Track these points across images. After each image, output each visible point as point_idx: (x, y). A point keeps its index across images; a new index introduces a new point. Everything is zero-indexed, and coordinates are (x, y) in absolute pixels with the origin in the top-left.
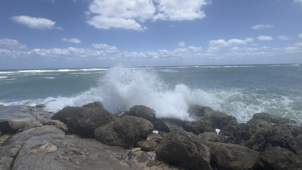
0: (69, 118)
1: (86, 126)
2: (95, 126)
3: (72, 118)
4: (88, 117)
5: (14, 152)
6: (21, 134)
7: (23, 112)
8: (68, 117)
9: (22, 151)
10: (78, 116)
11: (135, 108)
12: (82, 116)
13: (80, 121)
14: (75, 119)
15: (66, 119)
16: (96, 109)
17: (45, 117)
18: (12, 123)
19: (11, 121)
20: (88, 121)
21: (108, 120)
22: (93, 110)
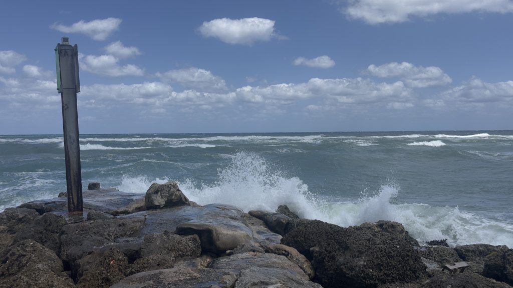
0: (317, 249)
1: (356, 274)
2: (379, 280)
3: (324, 248)
4: (361, 253)
5: (228, 282)
6: (231, 257)
7: (232, 218)
8: (315, 245)
9: (238, 284)
10: (337, 247)
11: (504, 257)
12: (347, 248)
13: (341, 259)
14: (330, 252)
15: (311, 249)
16: (383, 238)
17: (267, 239)
18: (217, 234)
19: (216, 230)
20: (362, 263)
21: (414, 272)
22: (374, 238)
